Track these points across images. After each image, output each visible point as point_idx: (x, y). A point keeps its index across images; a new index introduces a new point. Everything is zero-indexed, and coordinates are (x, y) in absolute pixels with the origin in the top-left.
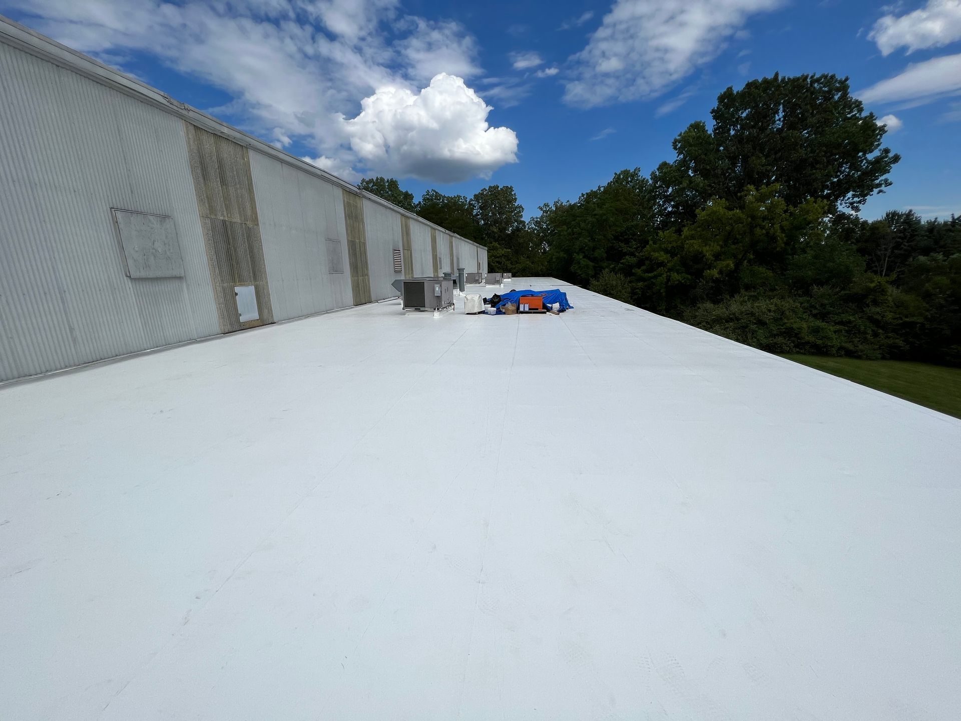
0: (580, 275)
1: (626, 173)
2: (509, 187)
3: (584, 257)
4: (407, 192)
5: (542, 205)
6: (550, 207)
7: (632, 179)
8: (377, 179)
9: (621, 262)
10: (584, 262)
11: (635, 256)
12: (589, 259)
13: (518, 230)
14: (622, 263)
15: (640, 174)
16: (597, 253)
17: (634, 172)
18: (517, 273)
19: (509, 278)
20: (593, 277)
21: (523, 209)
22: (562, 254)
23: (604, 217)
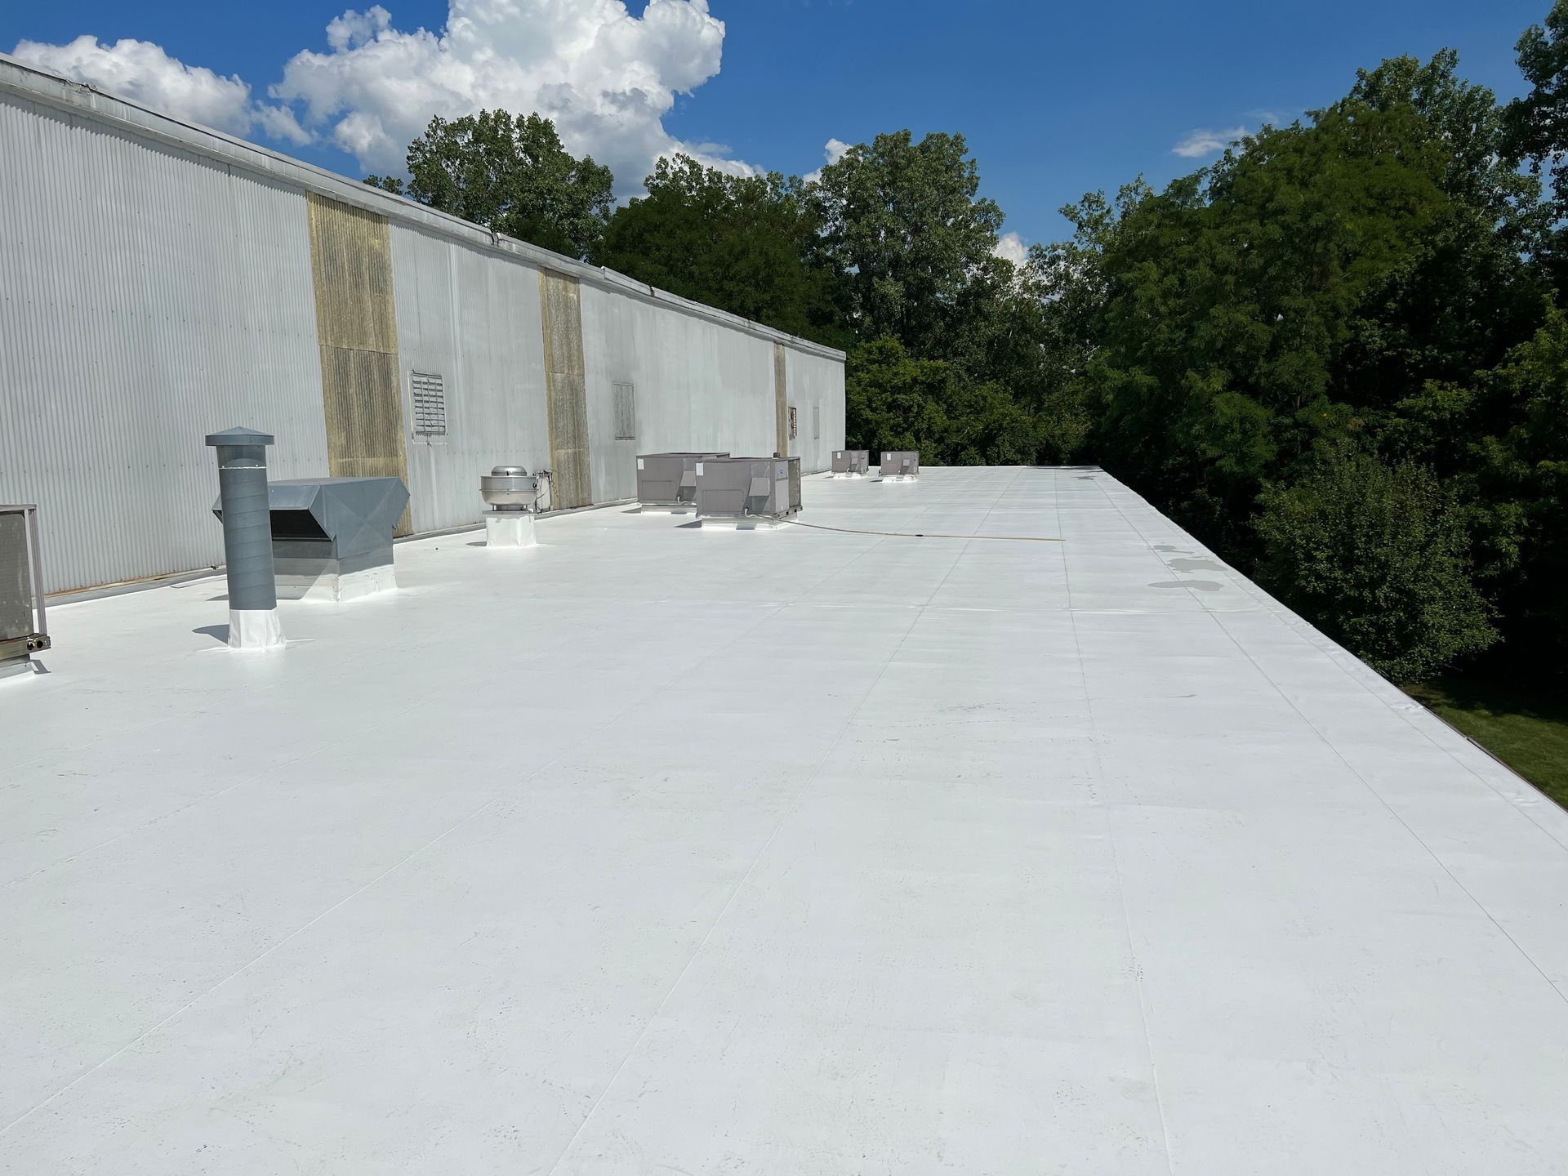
0: (1213, 461)
1: (1403, 68)
2: (951, 138)
3: (1231, 386)
4: (588, 161)
5: (1075, 201)
6: (1106, 207)
7: (1427, 93)
8: (484, 116)
9: (1399, 405)
10: (1229, 406)
11: (1465, 383)
12: (1253, 391)
13: (980, 291)
14: (1401, 413)
15: (1454, 73)
16: (1287, 367)
17: (1433, 67)
18: (964, 448)
19: (904, 471)
20: (1272, 470)
21: (1000, 215)
22: (1143, 378)
23: (1317, 220)
